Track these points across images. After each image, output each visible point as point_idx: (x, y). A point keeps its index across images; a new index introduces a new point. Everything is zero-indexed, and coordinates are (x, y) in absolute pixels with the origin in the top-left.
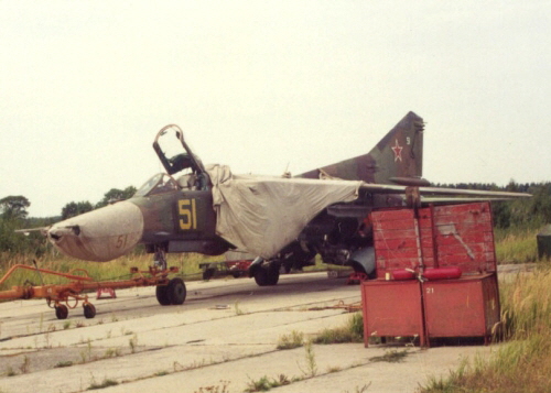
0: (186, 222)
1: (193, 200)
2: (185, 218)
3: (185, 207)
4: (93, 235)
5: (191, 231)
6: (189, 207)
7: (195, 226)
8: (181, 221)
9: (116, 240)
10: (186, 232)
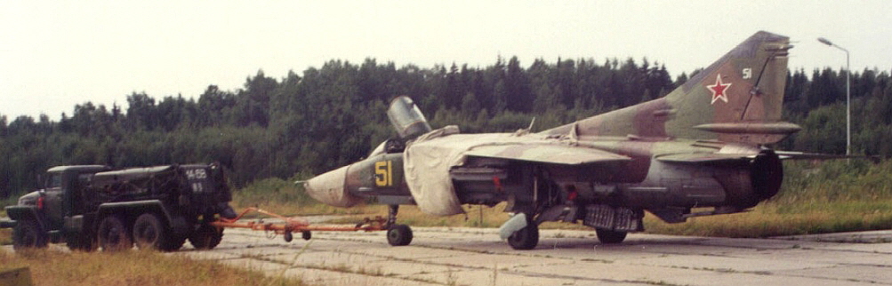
0: (382, 180)
1: (390, 163)
2: (381, 177)
3: (381, 168)
4: (315, 189)
5: (387, 187)
6: (385, 168)
7: (390, 184)
8: (378, 180)
9: (327, 193)
10: (382, 188)
